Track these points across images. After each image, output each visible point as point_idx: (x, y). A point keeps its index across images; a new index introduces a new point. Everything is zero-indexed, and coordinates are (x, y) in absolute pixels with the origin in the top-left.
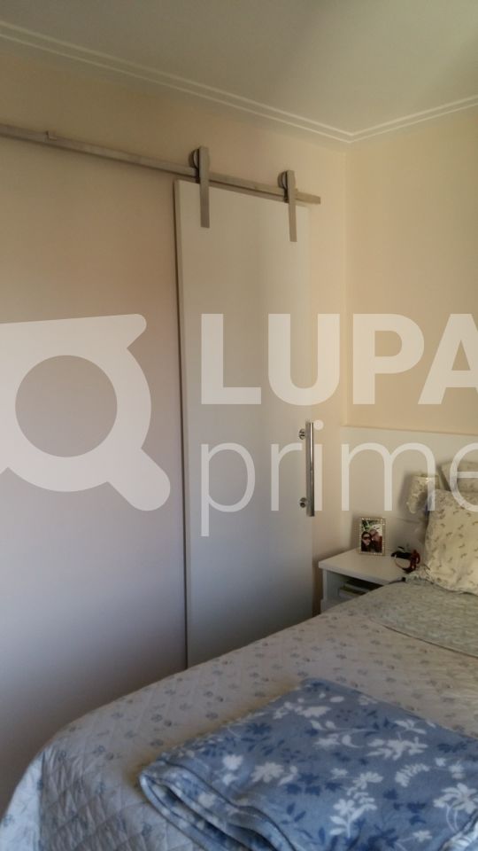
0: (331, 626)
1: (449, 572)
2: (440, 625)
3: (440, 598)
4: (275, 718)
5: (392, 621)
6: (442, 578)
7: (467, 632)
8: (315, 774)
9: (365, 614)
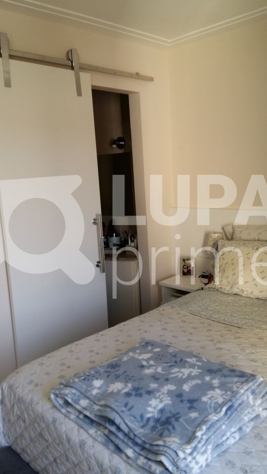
0: (161, 314)
1: (227, 283)
2: (219, 311)
3: (221, 298)
4: (123, 360)
5: (194, 310)
6: (223, 287)
7: (233, 314)
8: (140, 387)
9: (180, 307)
